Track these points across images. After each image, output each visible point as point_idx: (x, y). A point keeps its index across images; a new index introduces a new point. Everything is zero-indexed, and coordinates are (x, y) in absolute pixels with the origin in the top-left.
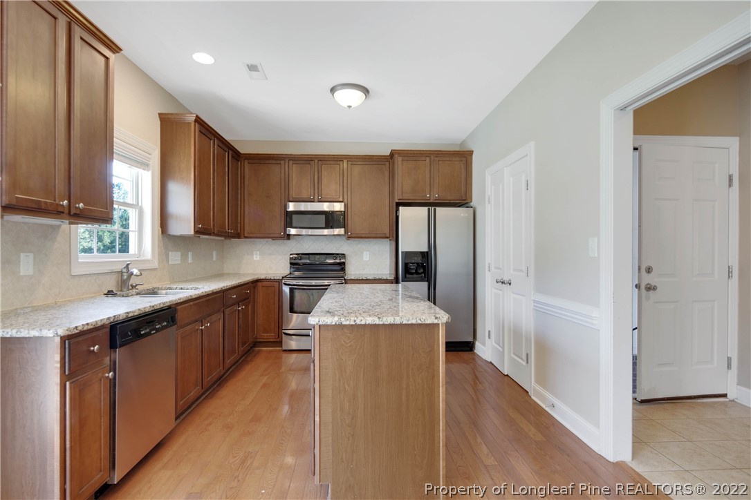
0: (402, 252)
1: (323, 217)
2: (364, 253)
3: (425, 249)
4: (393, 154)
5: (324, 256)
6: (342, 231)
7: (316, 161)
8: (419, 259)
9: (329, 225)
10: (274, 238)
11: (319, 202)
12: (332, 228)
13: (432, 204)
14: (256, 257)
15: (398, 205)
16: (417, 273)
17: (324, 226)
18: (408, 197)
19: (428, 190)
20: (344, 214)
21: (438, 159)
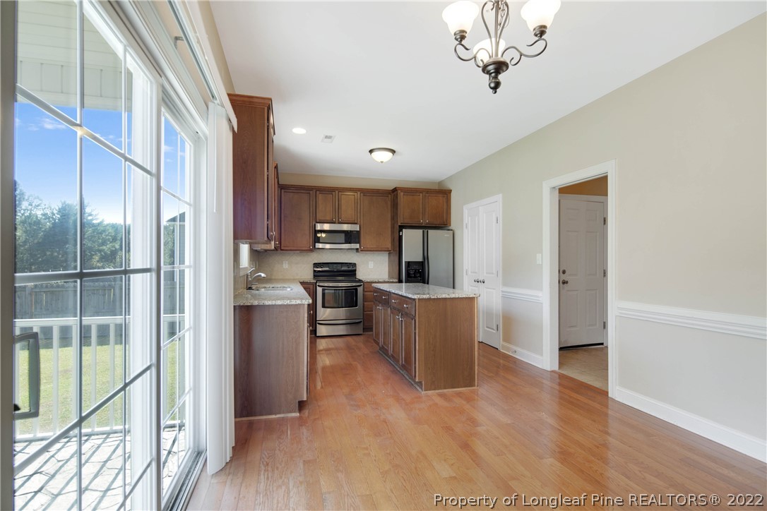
0: (405, 262)
1: (343, 235)
2: (370, 262)
3: (420, 259)
4: (395, 190)
5: (340, 265)
6: (357, 246)
7: (337, 192)
8: (416, 267)
9: (348, 241)
10: (302, 251)
11: (339, 223)
12: (350, 243)
13: (425, 227)
14: (286, 265)
15: (401, 228)
16: (415, 277)
17: (344, 242)
18: (408, 221)
19: (421, 218)
20: (358, 233)
21: (428, 195)
